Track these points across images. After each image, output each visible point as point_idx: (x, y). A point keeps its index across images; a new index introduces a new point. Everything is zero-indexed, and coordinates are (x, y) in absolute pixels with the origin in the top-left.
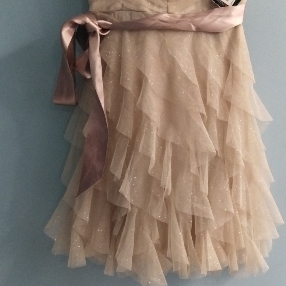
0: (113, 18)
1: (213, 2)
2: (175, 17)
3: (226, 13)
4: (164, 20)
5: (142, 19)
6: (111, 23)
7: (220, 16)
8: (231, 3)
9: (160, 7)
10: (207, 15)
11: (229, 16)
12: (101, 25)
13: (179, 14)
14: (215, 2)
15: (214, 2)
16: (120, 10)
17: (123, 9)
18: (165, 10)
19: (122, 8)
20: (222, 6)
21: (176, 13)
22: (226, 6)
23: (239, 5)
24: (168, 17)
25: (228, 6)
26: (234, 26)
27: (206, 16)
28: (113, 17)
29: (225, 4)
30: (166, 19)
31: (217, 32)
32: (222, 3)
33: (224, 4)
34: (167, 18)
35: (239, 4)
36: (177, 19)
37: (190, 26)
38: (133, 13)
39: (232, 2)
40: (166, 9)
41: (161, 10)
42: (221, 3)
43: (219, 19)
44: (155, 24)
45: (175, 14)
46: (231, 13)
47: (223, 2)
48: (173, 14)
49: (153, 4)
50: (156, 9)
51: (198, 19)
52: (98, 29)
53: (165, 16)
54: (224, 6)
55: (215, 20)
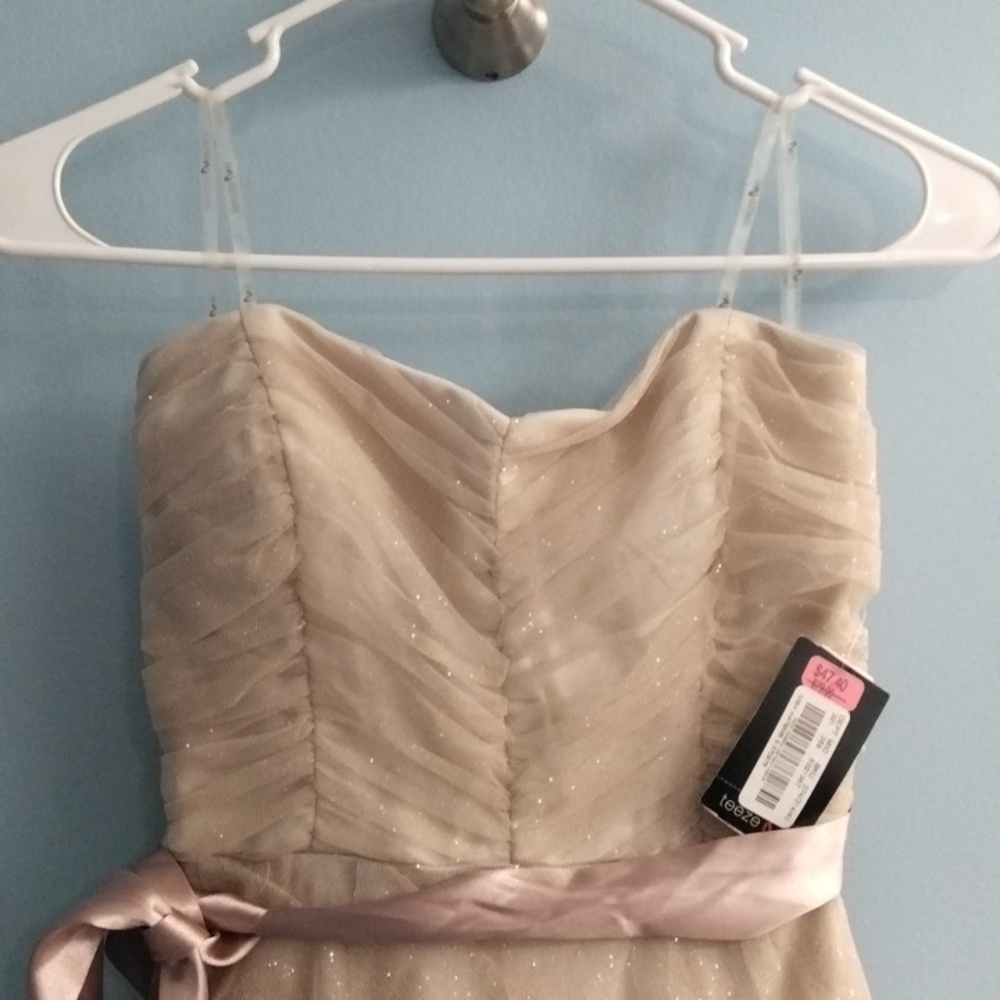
0: (272, 885)
1: (711, 815)
2: (547, 883)
3: (771, 858)
4: (501, 902)
5: (401, 897)
6: (261, 911)
7: (743, 876)
8: (790, 815)
9: (477, 839)
10: (687, 874)
11: (780, 871)
12: (216, 920)
13: (563, 866)
14: (720, 815)
15: (716, 815)
16: (302, 851)
17: (316, 845)
18: (502, 852)
19: (312, 845)
20: (747, 828)
21: (552, 859)
22: (767, 830)
23: (823, 822)
24: (516, 883)
25: (775, 828)
26: (808, 910)
27: (682, 874)
28: (271, 879)
29: (763, 821)
30: (505, 899)
31: (732, 937)
32: (749, 819)
33: (758, 823)
34: (512, 889)
35: (823, 816)
36: (554, 895)
37: (614, 921)
38: (358, 866)
39: (793, 809)
40: (507, 846)
41: (482, 855)
42: (743, 818)
43: (741, 888)
44: (458, 922)
45: (545, 865)
46: (788, 859)
47: (754, 815)
48: (539, 865)
49: (447, 826)
50: (460, 849)
51: (647, 893)
52: (200, 945)
53: (503, 883)
54: (759, 829)
55: (723, 891)
